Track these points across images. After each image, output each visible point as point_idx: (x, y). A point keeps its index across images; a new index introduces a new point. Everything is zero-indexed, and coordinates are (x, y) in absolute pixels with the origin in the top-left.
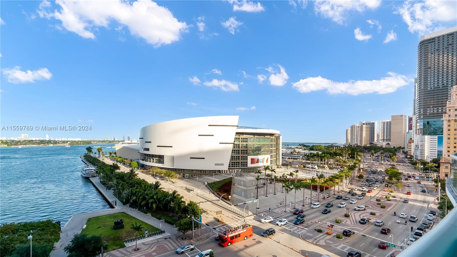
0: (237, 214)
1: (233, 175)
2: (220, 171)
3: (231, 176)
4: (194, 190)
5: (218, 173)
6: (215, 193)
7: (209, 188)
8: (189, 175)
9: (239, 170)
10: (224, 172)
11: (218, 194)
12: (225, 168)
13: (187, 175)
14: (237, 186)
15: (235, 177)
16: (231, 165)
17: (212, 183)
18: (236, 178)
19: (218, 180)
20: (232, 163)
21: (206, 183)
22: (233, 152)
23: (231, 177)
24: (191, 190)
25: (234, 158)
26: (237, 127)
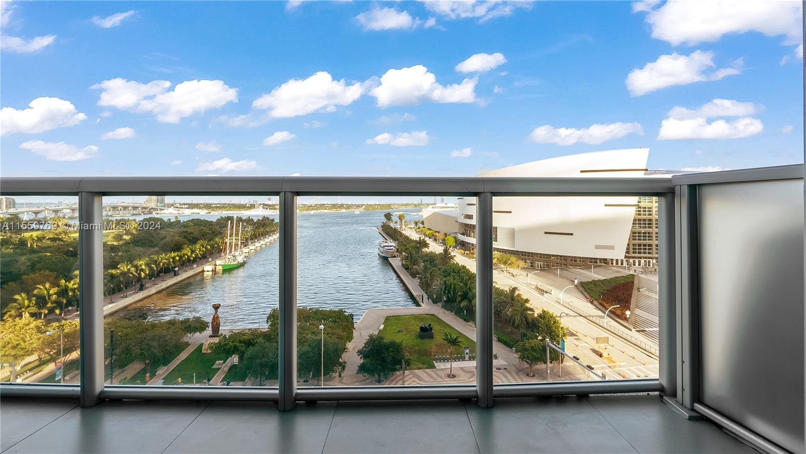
1: (635, 271)
2: (606, 259)
3: (632, 272)
4: (552, 292)
5: (603, 264)
6: (595, 302)
7: (582, 292)
8: (542, 263)
9: (651, 260)
10: (614, 262)
11: (600, 304)
12: (619, 253)
13: (539, 263)
14: (647, 293)
15: (640, 275)
16: (631, 250)
17: (588, 282)
18: (643, 276)
19: (602, 278)
20: (634, 245)
21: (576, 282)
22: (636, 224)
23: (630, 275)
24: (546, 292)
25: (639, 236)
26: (644, 172)
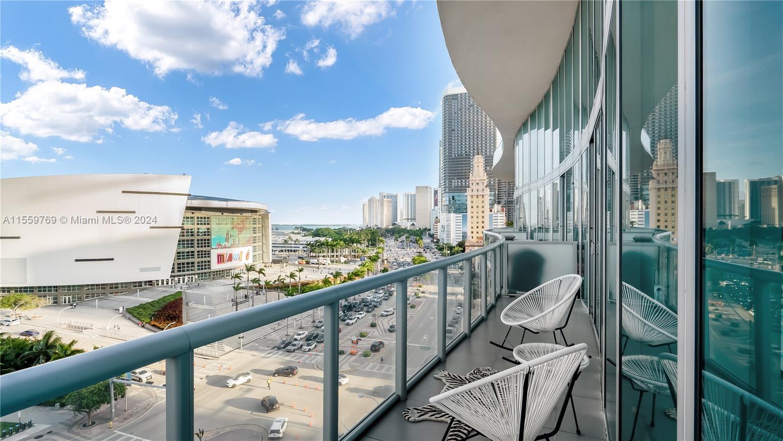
0: (202, 355)
1: (181, 288)
2: (151, 281)
3: (179, 290)
4: (93, 327)
5: (148, 286)
6: (147, 326)
7: (129, 319)
8: (71, 297)
9: (194, 276)
10: (160, 283)
11: (154, 326)
12: (164, 274)
13: (67, 297)
14: (195, 306)
15: (186, 291)
16: (176, 269)
17: (135, 307)
18: (189, 291)
19: (150, 300)
20: (179, 264)
21: (121, 309)
22: (180, 244)
23: (177, 292)
24: (86, 329)
25: (183, 256)
26: (187, 197)
